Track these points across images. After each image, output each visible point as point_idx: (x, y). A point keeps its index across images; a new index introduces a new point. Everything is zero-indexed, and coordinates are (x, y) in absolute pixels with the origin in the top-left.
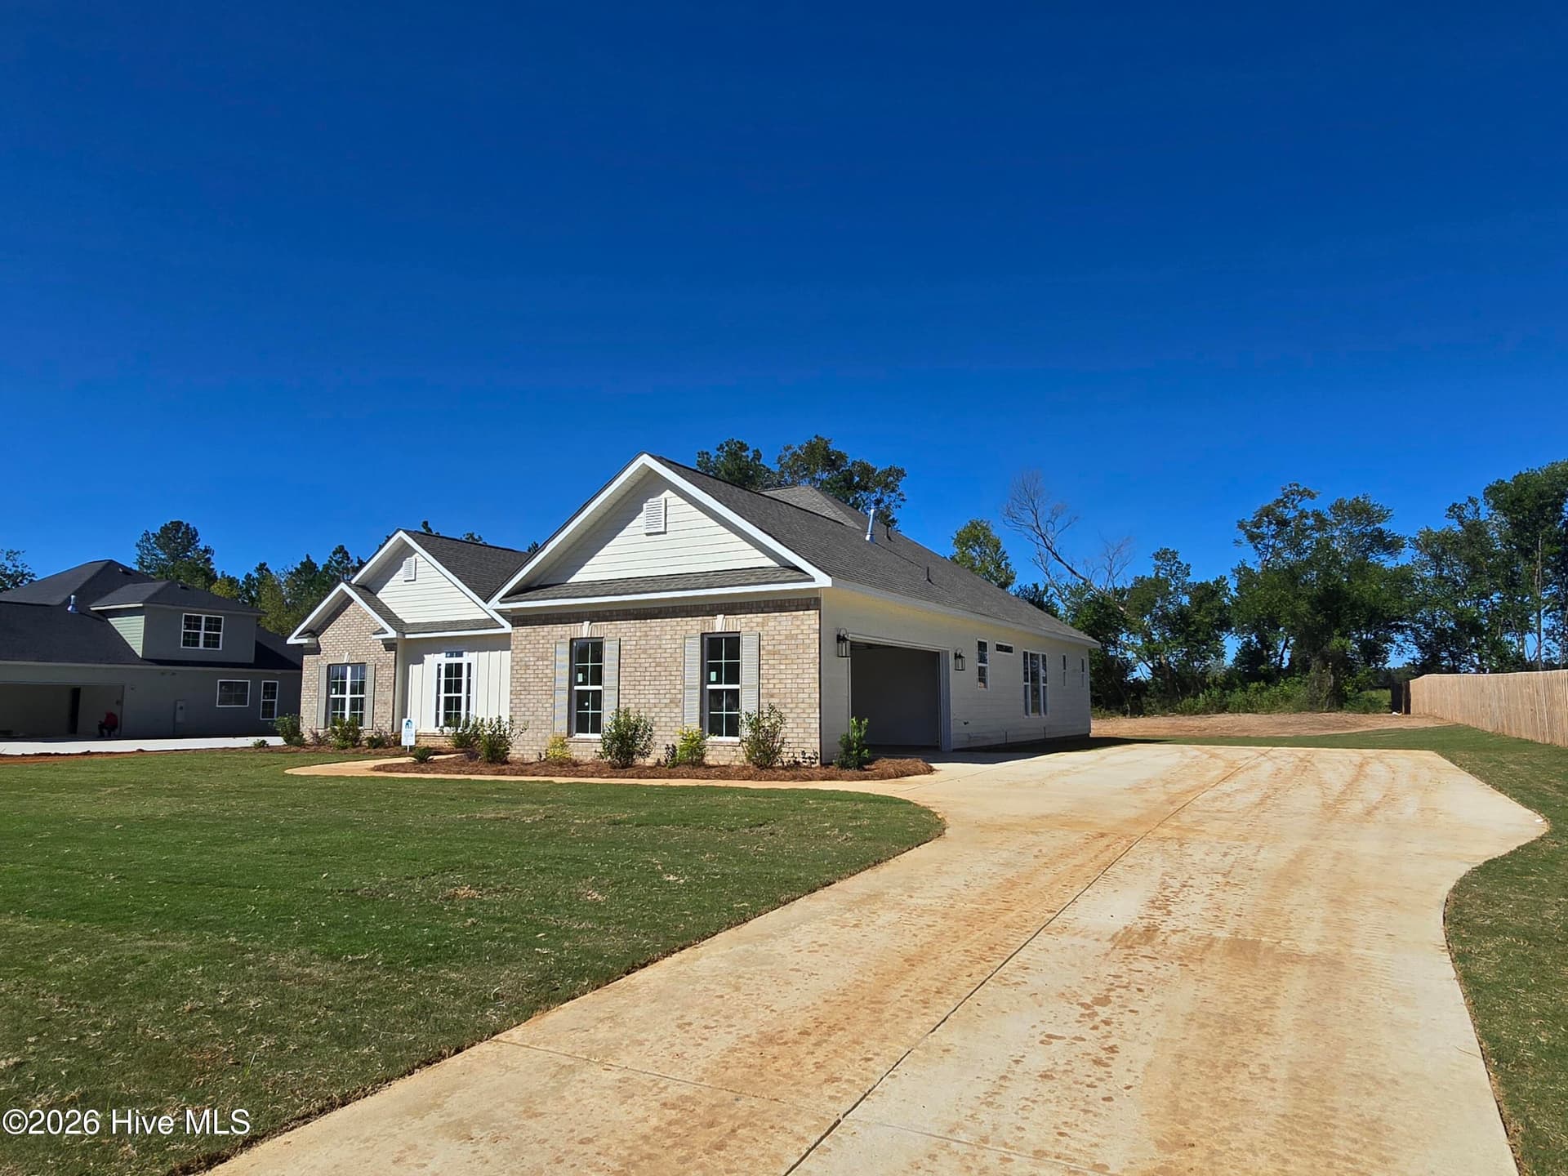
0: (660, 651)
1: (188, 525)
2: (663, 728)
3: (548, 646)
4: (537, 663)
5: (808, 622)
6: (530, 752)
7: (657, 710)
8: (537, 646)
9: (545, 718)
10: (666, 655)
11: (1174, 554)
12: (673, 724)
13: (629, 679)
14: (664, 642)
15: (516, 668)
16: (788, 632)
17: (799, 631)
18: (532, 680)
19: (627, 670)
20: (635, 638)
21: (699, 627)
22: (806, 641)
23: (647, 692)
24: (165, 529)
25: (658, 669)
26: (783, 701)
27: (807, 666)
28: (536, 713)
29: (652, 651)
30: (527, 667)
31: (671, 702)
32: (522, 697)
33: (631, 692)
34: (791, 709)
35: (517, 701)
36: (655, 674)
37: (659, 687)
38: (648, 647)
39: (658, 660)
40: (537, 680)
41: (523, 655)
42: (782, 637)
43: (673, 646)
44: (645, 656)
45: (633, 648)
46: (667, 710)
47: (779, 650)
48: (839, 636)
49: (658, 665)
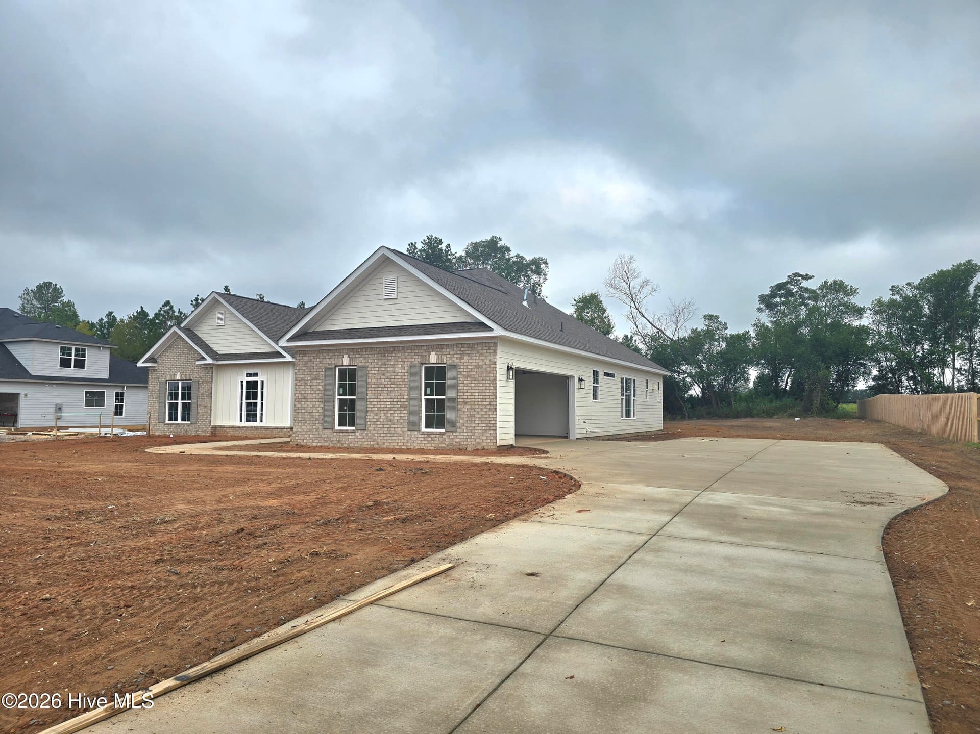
0: (394, 374)
1: (56, 285)
2: (396, 423)
3: (320, 370)
4: (313, 381)
5: (489, 358)
6: (308, 438)
7: (392, 412)
8: (312, 371)
9: (318, 417)
10: (398, 377)
11: (717, 317)
12: (403, 421)
13: (373, 392)
14: (397, 369)
15: (298, 384)
16: (476, 364)
17: (483, 363)
18: (309, 392)
19: (373, 386)
20: (378, 366)
21: (419, 360)
22: (488, 369)
23: (385, 400)
24: (40, 287)
25: (392, 386)
26: (473, 407)
27: (488, 385)
28: (312, 414)
29: (388, 375)
30: (306, 384)
31: (401, 407)
32: (303, 403)
33: (375, 400)
34: (478, 411)
35: (300, 406)
36: (390, 389)
37: (393, 397)
38: (386, 372)
39: (392, 380)
40: (313, 392)
41: (303, 376)
42: (473, 367)
43: (403, 371)
44: (384, 377)
45: (376, 372)
46: (399, 412)
47: (471, 375)
48: (508, 366)
49: (393, 383)
